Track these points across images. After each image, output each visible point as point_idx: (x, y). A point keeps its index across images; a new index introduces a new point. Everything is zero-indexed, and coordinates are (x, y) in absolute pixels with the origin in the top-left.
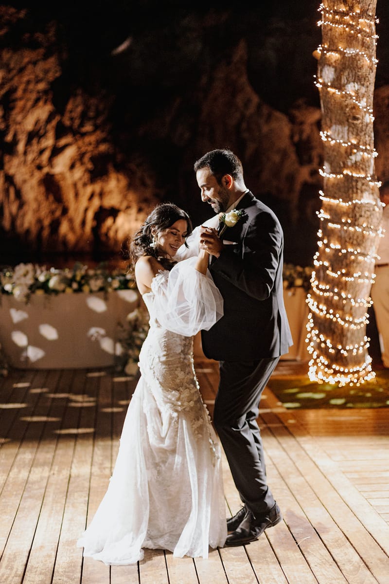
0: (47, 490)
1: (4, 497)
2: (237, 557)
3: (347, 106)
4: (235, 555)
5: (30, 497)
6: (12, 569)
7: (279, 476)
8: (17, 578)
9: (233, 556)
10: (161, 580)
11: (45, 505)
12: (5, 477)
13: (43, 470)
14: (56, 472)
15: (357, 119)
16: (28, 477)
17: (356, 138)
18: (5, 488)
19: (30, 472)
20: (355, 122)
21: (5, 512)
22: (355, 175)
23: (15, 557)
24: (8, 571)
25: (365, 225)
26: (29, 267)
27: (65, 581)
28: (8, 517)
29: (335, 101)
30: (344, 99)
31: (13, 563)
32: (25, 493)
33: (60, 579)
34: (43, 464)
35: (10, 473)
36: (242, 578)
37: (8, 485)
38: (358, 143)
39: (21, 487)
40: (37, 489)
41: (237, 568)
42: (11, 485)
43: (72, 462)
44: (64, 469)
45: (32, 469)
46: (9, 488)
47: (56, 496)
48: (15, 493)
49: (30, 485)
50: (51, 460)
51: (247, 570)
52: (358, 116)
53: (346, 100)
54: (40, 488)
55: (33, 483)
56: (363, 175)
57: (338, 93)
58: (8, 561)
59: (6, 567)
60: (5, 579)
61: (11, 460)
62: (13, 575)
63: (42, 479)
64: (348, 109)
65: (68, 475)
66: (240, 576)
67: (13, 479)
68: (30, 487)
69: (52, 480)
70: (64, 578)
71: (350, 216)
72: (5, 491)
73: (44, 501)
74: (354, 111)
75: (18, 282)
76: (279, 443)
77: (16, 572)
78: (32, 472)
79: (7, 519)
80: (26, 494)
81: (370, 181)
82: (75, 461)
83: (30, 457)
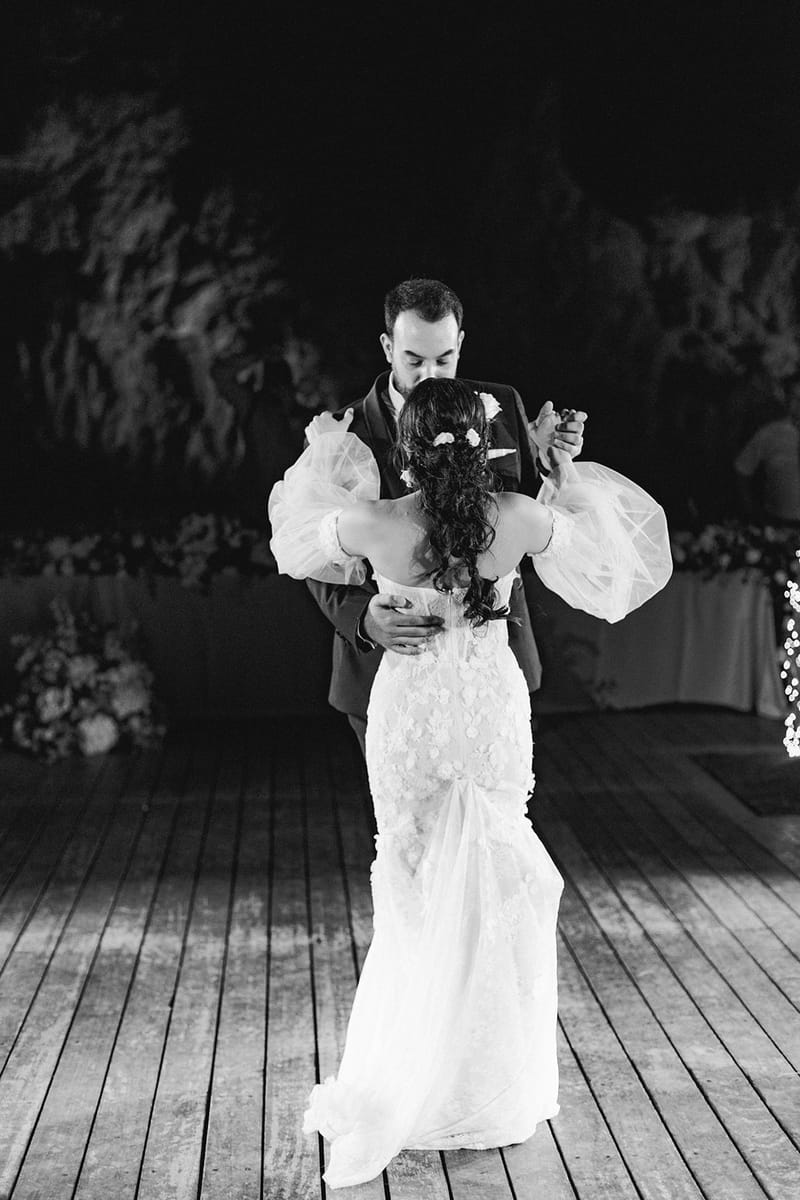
0: (316, 973)
1: (233, 987)
2: (757, 1122)
4: (751, 1117)
5: (287, 988)
6: (292, 1139)
7: (786, 953)
8: (310, 1159)
9: (746, 1120)
10: (613, 1170)
11: (321, 1005)
12: (220, 945)
13: (295, 932)
14: (322, 937)
16: (269, 946)
18: (227, 968)
19: (269, 935)
21: (243, 1019)
23: (291, 1115)
24: (287, 1146)
26: (210, 520)
27: (412, 1169)
28: (251, 1029)
31: (292, 1128)
32: (272, 979)
33: (400, 1164)
34: (291, 921)
35: (232, 938)
36: (780, 1167)
37: (233, 962)
39: (259, 967)
40: (295, 972)
41: (763, 1146)
42: (238, 962)
43: (350, 917)
44: (337, 930)
45: (273, 929)
46: (237, 969)
47: (338, 988)
48: (251, 979)
49: (278, 963)
50: (304, 911)
51: (786, 1150)
54: (300, 970)
55: (284, 958)
58: (280, 1124)
59: (281, 1136)
60: (286, 1161)
61: (224, 911)
62: (299, 1154)
63: (298, 950)
65: (349, 943)
66: (773, 1164)
67: (239, 949)
68: (278, 968)
69: (319, 952)
70: (409, 1162)
72: (230, 976)
73: (318, 997)
75: (187, 549)
76: (767, 886)
77: (304, 1146)
78: (273, 936)
79: (251, 1033)
80: (275, 983)
82: (355, 914)
83: (259, 904)
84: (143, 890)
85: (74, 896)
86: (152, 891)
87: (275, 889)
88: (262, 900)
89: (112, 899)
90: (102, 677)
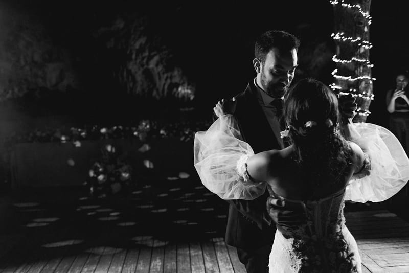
3: (355, 15)
15: (362, 24)
17: (360, 37)
20: (360, 26)
22: (359, 60)
25: (364, 93)
29: (347, 12)
30: (353, 11)
38: (361, 40)
52: (362, 22)
53: (355, 11)
56: (364, 61)
57: (349, 6)
64: (355, 17)
71: (356, 87)
74: (360, 18)
81: (368, 64)
83: (160, 264)
84: (121, 257)
85: (98, 261)
86: (124, 257)
87: (166, 255)
88: (161, 262)
89: (110, 262)
90: (117, 170)
